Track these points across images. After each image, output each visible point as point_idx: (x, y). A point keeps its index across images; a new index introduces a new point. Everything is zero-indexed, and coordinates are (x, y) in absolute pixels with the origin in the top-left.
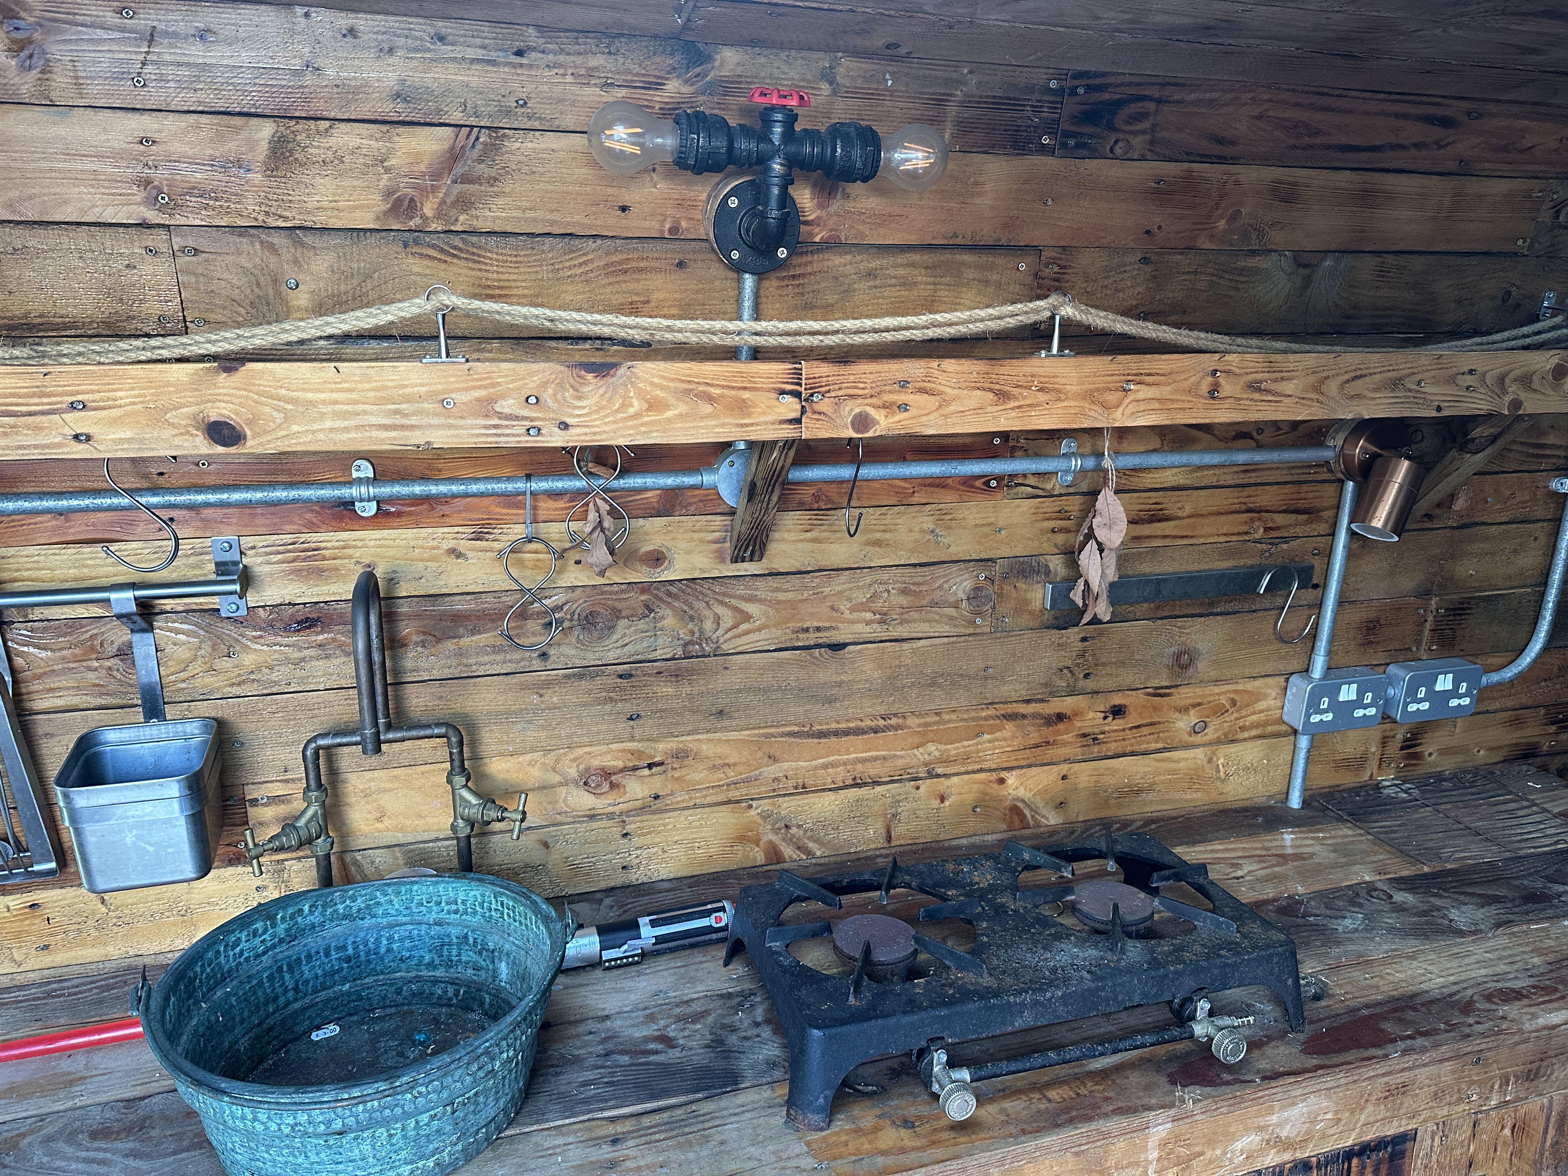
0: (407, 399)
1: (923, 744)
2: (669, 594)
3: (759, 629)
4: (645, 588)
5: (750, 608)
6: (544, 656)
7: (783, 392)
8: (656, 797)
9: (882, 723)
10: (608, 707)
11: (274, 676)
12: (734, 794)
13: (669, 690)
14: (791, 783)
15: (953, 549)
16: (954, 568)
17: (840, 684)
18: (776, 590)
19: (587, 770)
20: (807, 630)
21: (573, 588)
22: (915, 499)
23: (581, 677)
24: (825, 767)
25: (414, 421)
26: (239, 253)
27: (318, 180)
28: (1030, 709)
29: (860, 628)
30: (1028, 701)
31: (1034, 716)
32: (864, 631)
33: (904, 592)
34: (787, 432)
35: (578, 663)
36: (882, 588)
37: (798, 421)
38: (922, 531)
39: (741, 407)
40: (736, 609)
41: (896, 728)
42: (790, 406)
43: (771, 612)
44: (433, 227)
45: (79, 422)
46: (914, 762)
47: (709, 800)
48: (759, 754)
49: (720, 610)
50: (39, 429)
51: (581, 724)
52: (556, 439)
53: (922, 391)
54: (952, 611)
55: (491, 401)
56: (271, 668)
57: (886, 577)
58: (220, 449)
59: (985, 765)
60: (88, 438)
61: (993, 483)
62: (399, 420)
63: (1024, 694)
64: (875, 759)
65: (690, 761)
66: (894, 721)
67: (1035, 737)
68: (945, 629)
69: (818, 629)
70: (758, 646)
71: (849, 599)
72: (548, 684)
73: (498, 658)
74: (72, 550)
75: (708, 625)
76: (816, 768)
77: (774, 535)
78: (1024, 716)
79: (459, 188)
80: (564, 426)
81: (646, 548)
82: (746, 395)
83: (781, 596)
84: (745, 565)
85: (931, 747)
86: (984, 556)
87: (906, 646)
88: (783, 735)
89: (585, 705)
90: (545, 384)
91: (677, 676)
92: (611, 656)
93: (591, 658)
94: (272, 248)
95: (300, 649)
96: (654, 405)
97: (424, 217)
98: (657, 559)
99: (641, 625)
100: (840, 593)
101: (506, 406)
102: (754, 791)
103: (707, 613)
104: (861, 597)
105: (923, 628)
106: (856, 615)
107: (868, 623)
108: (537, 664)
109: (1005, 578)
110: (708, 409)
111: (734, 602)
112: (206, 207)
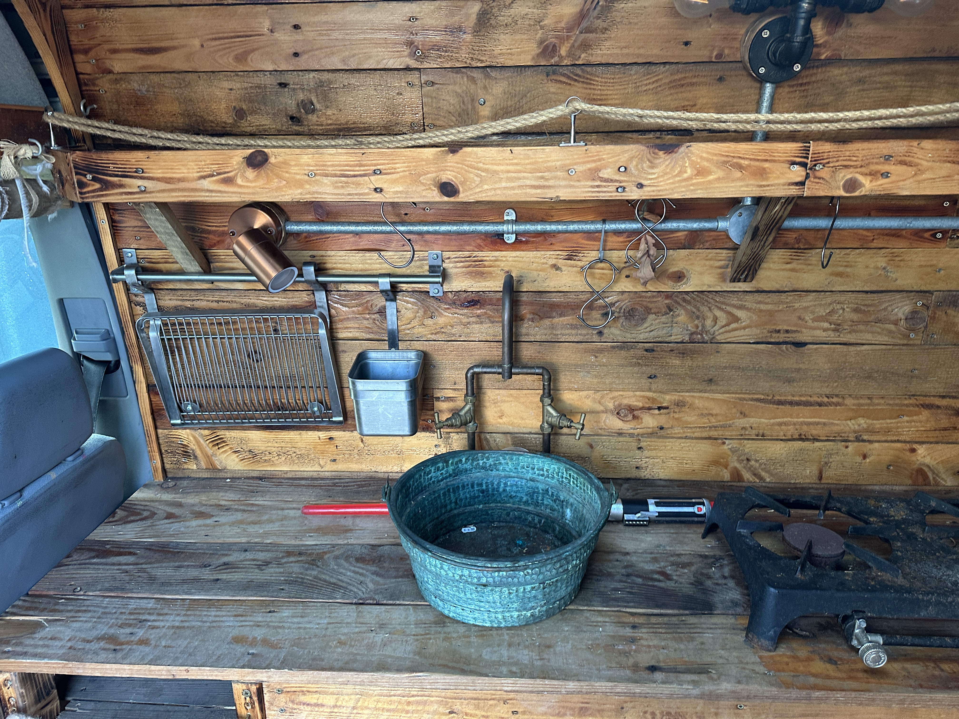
0: (548, 169)
1: (855, 418)
2: (684, 300)
3: (744, 328)
4: (668, 295)
5: (739, 313)
6: (600, 333)
7: (793, 163)
8: (662, 428)
9: (826, 400)
10: (637, 368)
11: (453, 331)
12: (714, 434)
13: (677, 362)
14: (754, 432)
15: (899, 282)
16: (898, 296)
17: (798, 370)
18: (760, 302)
19: (620, 405)
20: (779, 331)
21: (623, 292)
22: (874, 245)
23: (621, 348)
24: (780, 424)
25: (551, 183)
26: (455, 83)
27: (502, 36)
28: (944, 402)
29: (818, 333)
30: (943, 397)
31: (947, 408)
32: (820, 335)
33: (856, 310)
34: (794, 191)
35: (621, 339)
36: (839, 306)
37: (802, 184)
38: (877, 268)
39: (762, 173)
40: (730, 313)
41: (837, 404)
42: (798, 174)
43: (754, 317)
44: (565, 62)
45: (377, 181)
46: (847, 429)
47: (696, 435)
48: (734, 410)
49: (718, 313)
50: (358, 184)
51: (618, 377)
52: (634, 194)
53: (903, 163)
54: (892, 327)
55: (598, 169)
56: (452, 326)
57: (843, 299)
58: (446, 199)
59: (901, 438)
60: (381, 190)
61: (939, 235)
62: (542, 183)
63: (941, 391)
64: (818, 424)
65: (686, 409)
66: (835, 400)
67: (945, 422)
68: (885, 339)
69: (787, 331)
70: (742, 339)
71: (813, 312)
72: (601, 351)
73: (574, 332)
74: (361, 254)
75: (709, 322)
76: (773, 424)
77: (764, 265)
78: (938, 407)
79: (583, 36)
80: (640, 186)
81: (673, 269)
82: (766, 165)
83: (763, 307)
84: (740, 284)
85: (861, 421)
86: (924, 288)
87: (852, 348)
88: (752, 400)
89: (622, 366)
90: (631, 159)
91: (683, 354)
92: (641, 337)
93: (629, 337)
94: (473, 80)
95: (468, 317)
96: (701, 172)
97: (561, 57)
98: (679, 277)
99: (664, 319)
100: (806, 308)
101: (606, 173)
102: (727, 434)
103: (709, 314)
104: (822, 312)
105: (867, 337)
106: (816, 324)
107: (825, 330)
108: (595, 338)
109: (939, 305)
110: (738, 174)
111: (728, 308)
112: (440, 57)
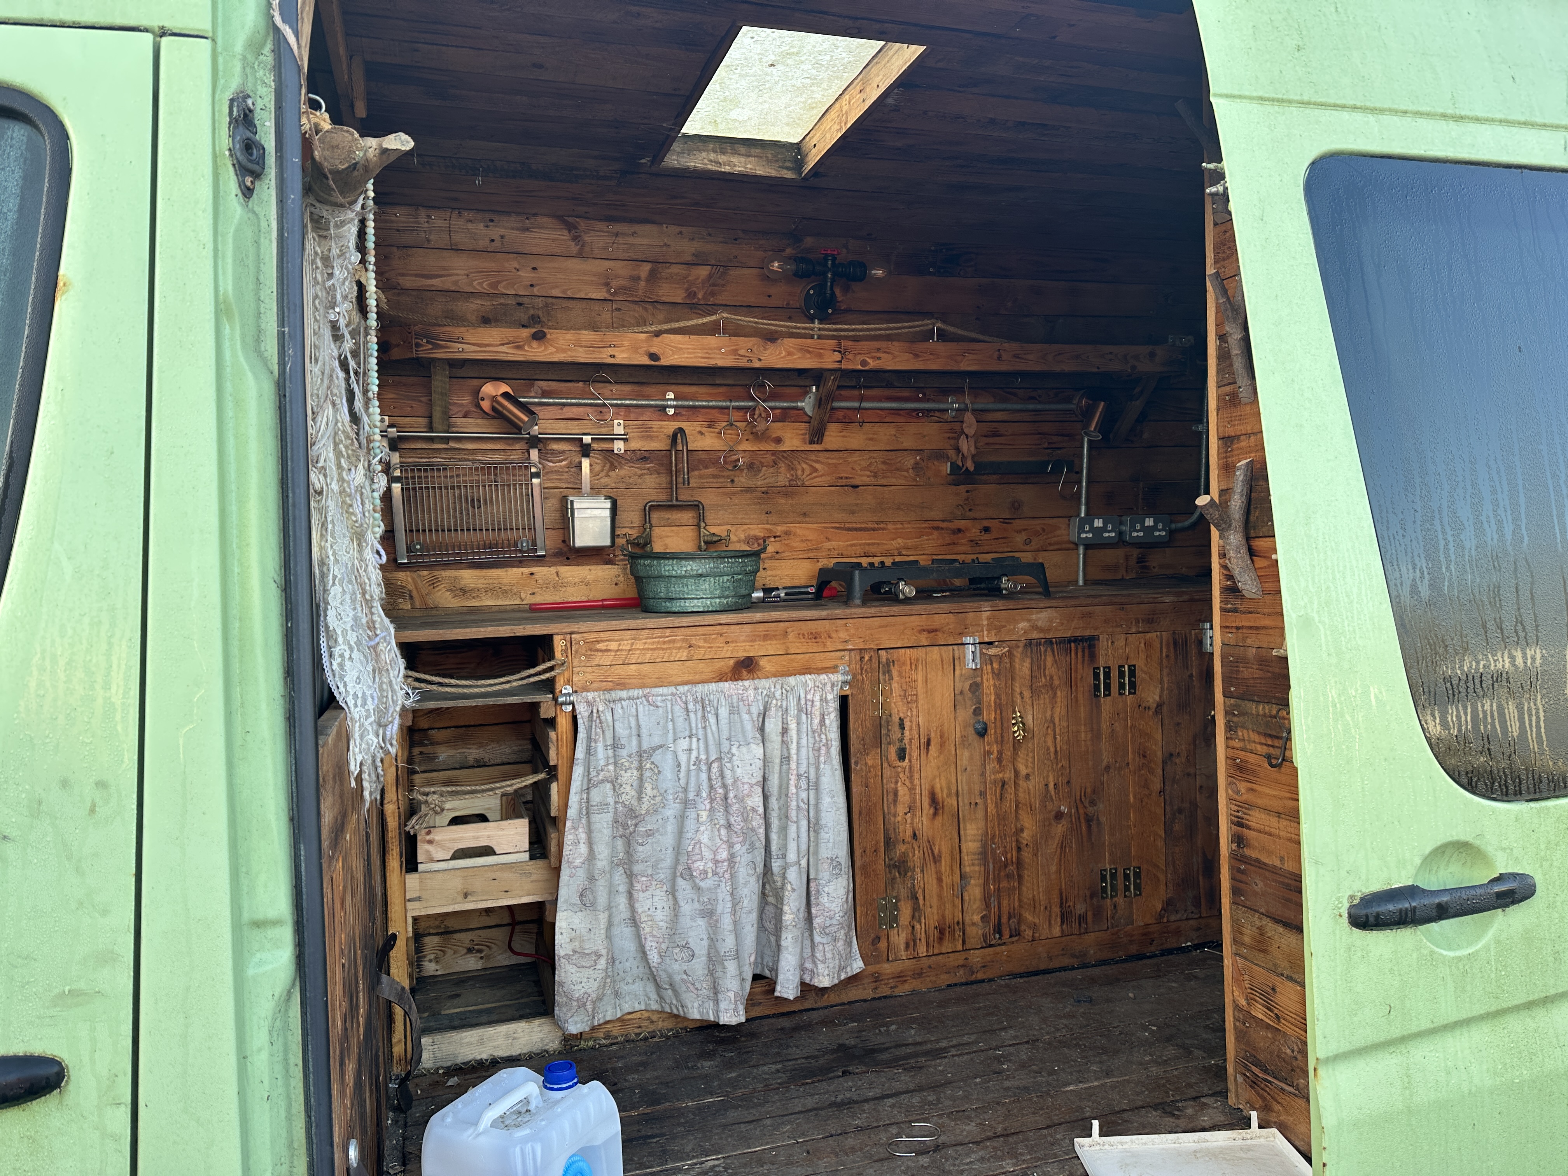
0: (710, 349)
1: (895, 539)
2: (783, 457)
3: (821, 476)
4: (774, 453)
5: (817, 466)
6: (732, 481)
7: (835, 351)
8: (777, 553)
9: (876, 526)
10: (758, 507)
11: (631, 481)
12: (811, 555)
13: (783, 501)
14: (836, 552)
15: (904, 444)
16: (906, 453)
17: (857, 505)
18: (828, 458)
19: (749, 535)
20: (841, 478)
21: (745, 451)
22: (887, 420)
23: (747, 491)
24: (851, 545)
25: (712, 356)
26: (634, 310)
28: (944, 525)
29: (865, 479)
30: (943, 521)
31: (947, 529)
32: (866, 480)
33: (884, 463)
34: (836, 366)
35: (746, 485)
36: (873, 460)
37: (840, 362)
38: (891, 435)
39: (820, 356)
40: (811, 466)
41: (883, 529)
42: (837, 356)
43: (826, 469)
44: (702, 302)
45: (611, 351)
46: (892, 547)
47: (801, 556)
48: (822, 536)
49: (805, 466)
50: (600, 352)
51: (746, 514)
52: (757, 364)
53: (886, 352)
54: (905, 474)
55: (737, 350)
56: (630, 477)
57: (875, 455)
58: (653, 363)
59: (926, 552)
60: (614, 356)
61: (920, 414)
62: (707, 355)
63: (941, 517)
64: (874, 544)
65: (791, 537)
66: (882, 526)
67: (948, 540)
68: (903, 482)
69: (846, 478)
70: (820, 484)
71: (860, 465)
72: (734, 494)
73: (715, 480)
75: (799, 472)
76: (847, 546)
77: (827, 433)
78: (942, 529)
79: (711, 288)
80: (760, 360)
81: (774, 436)
82: (822, 351)
83: (830, 461)
84: (815, 446)
85: (900, 540)
86: (919, 448)
87: (885, 488)
88: (832, 528)
89: (748, 505)
90: (754, 345)
91: (786, 495)
92: (759, 483)
93: (751, 483)
94: (646, 309)
95: (641, 470)
96: (789, 354)
97: (699, 299)
98: (778, 440)
99: (771, 470)
100: (855, 461)
101: (742, 352)
102: (820, 554)
103: (799, 467)
104: (864, 464)
105: (893, 481)
106: (862, 473)
107: (868, 476)
108: (729, 485)
109: (929, 458)
110: (809, 356)
111: (810, 462)
112: (625, 294)
